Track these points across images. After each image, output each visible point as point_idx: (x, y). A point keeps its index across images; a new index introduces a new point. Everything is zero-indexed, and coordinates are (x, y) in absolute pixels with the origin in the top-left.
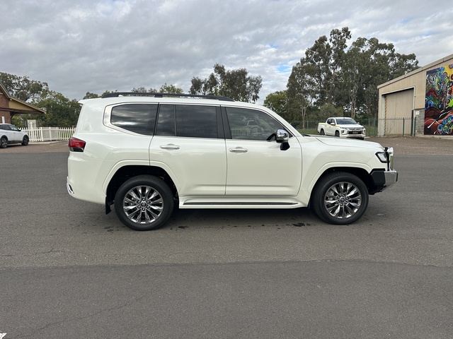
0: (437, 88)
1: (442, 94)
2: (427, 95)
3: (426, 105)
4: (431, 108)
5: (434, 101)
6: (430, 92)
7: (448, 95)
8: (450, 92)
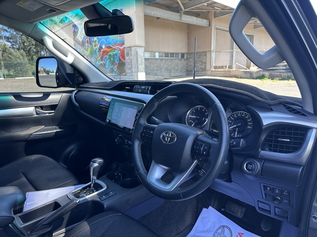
7: (87, 44)
8: (88, 42)
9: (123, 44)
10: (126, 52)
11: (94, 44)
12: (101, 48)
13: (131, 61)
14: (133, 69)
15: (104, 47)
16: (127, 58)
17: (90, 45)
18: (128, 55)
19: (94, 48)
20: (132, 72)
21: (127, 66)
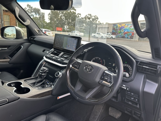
0: (116, 28)
1: (117, 30)
2: (113, 29)
3: (112, 32)
4: (114, 32)
5: (115, 31)
6: (114, 29)
7: (118, 30)
8: (119, 30)
9: (134, 32)
10: (134, 34)
11: (122, 30)
12: (124, 32)
13: (136, 36)
14: (136, 38)
15: (126, 32)
16: (134, 35)
17: (120, 31)
18: (135, 34)
19: (122, 32)
20: (135, 38)
21: (134, 37)
